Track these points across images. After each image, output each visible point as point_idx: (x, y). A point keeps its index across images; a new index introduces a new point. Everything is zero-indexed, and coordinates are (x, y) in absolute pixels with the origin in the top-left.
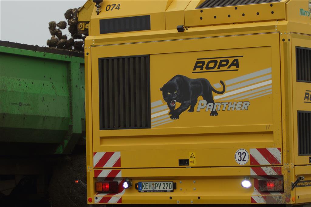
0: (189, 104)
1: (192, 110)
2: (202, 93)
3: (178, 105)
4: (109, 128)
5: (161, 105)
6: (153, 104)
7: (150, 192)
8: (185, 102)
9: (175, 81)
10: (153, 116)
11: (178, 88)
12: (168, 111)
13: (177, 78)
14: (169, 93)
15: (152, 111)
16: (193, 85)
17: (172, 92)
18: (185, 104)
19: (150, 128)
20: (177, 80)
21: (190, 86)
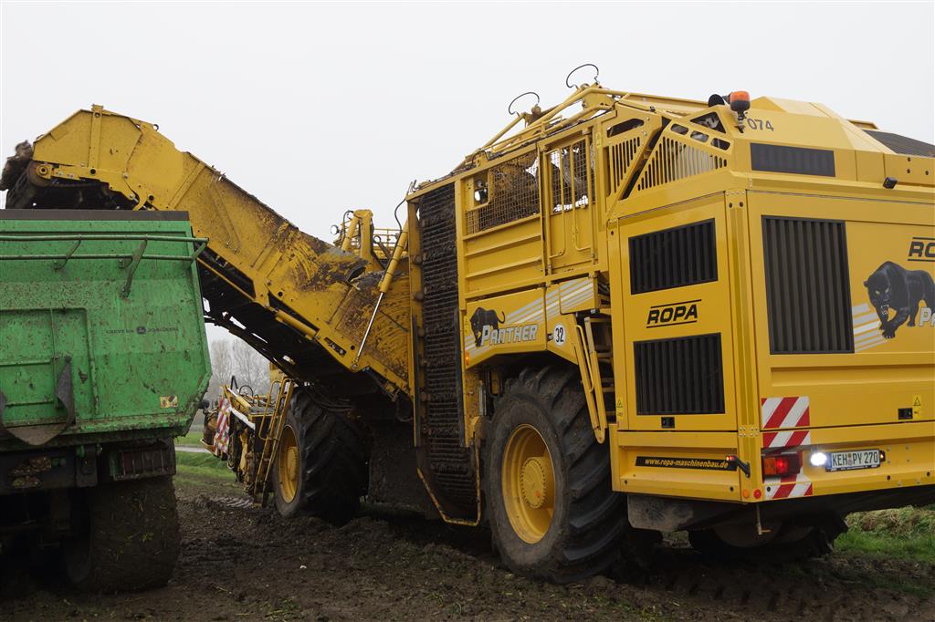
0: (908, 313)
1: (912, 324)
2: (924, 296)
3: (892, 313)
4: (786, 351)
5: (867, 313)
6: (855, 310)
7: (846, 469)
8: (901, 309)
9: (884, 272)
10: (856, 331)
11: (889, 284)
12: (878, 323)
13: (887, 267)
14: (877, 292)
15: (855, 321)
16: (911, 281)
17: (882, 291)
18: (902, 312)
19: (853, 352)
20: (887, 271)
21: (907, 282)
